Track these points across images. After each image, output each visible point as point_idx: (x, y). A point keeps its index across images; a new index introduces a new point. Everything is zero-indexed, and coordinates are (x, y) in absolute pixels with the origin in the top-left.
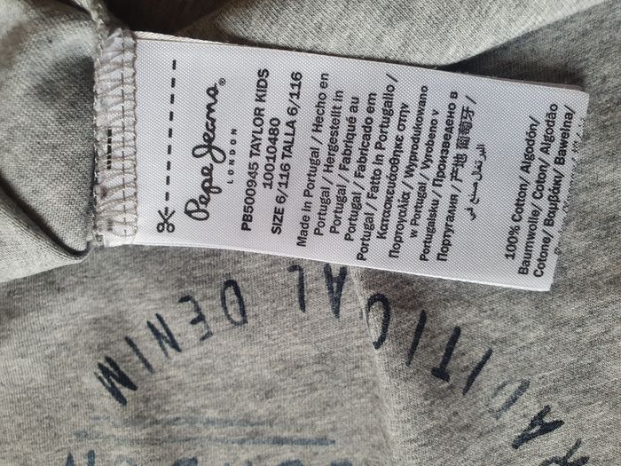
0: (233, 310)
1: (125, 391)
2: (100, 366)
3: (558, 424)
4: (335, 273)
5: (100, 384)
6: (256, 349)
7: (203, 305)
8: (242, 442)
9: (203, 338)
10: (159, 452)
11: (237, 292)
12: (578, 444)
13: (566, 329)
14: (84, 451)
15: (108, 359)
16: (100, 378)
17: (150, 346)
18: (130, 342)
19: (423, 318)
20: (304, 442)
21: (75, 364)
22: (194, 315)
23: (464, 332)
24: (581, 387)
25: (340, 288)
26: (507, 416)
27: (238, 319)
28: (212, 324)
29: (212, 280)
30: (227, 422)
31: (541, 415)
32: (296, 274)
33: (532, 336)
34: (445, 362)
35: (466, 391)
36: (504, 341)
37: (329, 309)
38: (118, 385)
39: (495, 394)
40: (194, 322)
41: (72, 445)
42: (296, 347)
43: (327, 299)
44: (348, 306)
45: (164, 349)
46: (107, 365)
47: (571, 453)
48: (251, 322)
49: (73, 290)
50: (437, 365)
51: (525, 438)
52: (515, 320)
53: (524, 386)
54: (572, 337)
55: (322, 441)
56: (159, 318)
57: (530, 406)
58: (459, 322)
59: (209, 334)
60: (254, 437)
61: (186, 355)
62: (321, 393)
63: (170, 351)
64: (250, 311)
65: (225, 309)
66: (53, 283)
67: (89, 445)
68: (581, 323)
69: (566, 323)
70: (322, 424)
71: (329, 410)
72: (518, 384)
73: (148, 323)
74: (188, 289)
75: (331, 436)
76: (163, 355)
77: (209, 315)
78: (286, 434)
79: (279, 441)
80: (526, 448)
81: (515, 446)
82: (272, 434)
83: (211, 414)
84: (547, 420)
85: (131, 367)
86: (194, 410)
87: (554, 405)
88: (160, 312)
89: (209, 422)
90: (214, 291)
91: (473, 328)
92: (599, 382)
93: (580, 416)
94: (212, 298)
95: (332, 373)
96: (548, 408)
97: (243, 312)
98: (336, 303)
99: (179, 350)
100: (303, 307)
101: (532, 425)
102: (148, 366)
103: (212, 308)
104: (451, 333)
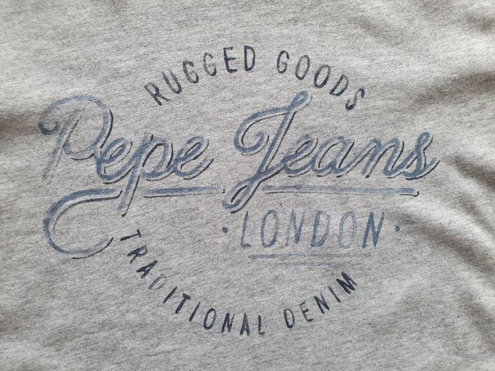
0: (290, 316)
1: (342, 279)
2: (353, 289)
3: (139, 271)
4: (245, 332)
5: (355, 281)
6: (281, 299)
7: (302, 317)
8: (290, 255)
9: (304, 303)
10: (328, 251)
11: (287, 323)
12: (131, 262)
13: (134, 309)
14: (368, 248)
15: (349, 292)
16: (354, 283)
17: (329, 299)
18: (339, 300)
19: (191, 319)
20: (262, 256)
21: (367, 289)
22: (307, 313)
23: (174, 312)
24: (129, 285)
25: (243, 326)
26: (159, 274)
27: (288, 312)
28: (300, 309)
29: (298, 328)
30: (296, 264)
31: (145, 275)
32: (261, 331)
33: (147, 307)
34: (184, 301)
35: (176, 288)
36: (158, 306)
37: (248, 317)
38: (345, 281)
39: (163, 284)
40: (307, 310)
41: (374, 251)
42: (263, 300)
43: (249, 321)
44: (240, 318)
45: (323, 297)
46: (350, 290)
47: (134, 258)
48: (282, 310)
49: (363, 324)
50: (187, 300)
51: (152, 265)
52: (153, 314)
53: (151, 287)
54: (131, 306)
55: (254, 257)
56: (323, 312)
57: (149, 279)
58: (176, 315)
59: (301, 305)
60: (284, 257)
61: (312, 295)
62: (254, 279)
63: (319, 297)
64: (282, 315)
65: (293, 316)
66: (372, 327)
67: (364, 251)
68: (128, 311)
69: (133, 311)
70: (254, 266)
71: (250, 272)
72: (153, 288)
73: (329, 309)
74: (308, 324)
75: (250, 260)
76: (323, 295)
77: (301, 313)
78: (270, 259)
79: (273, 256)
80: (152, 261)
81: (156, 261)
82: (276, 259)
83: (303, 268)
84: (143, 273)
85: (338, 290)
86: (310, 269)
87: (139, 279)
88: (322, 314)
89: (304, 264)
90: (298, 324)
91: (170, 313)
92: (122, 287)
93: (130, 274)
94: (298, 321)
95: (248, 289)
96: (142, 278)
97: (285, 314)
98: (245, 319)
99: (315, 297)
100: (260, 317)
101: (148, 270)
102: (331, 290)
103: (299, 316)
104: (180, 311)
